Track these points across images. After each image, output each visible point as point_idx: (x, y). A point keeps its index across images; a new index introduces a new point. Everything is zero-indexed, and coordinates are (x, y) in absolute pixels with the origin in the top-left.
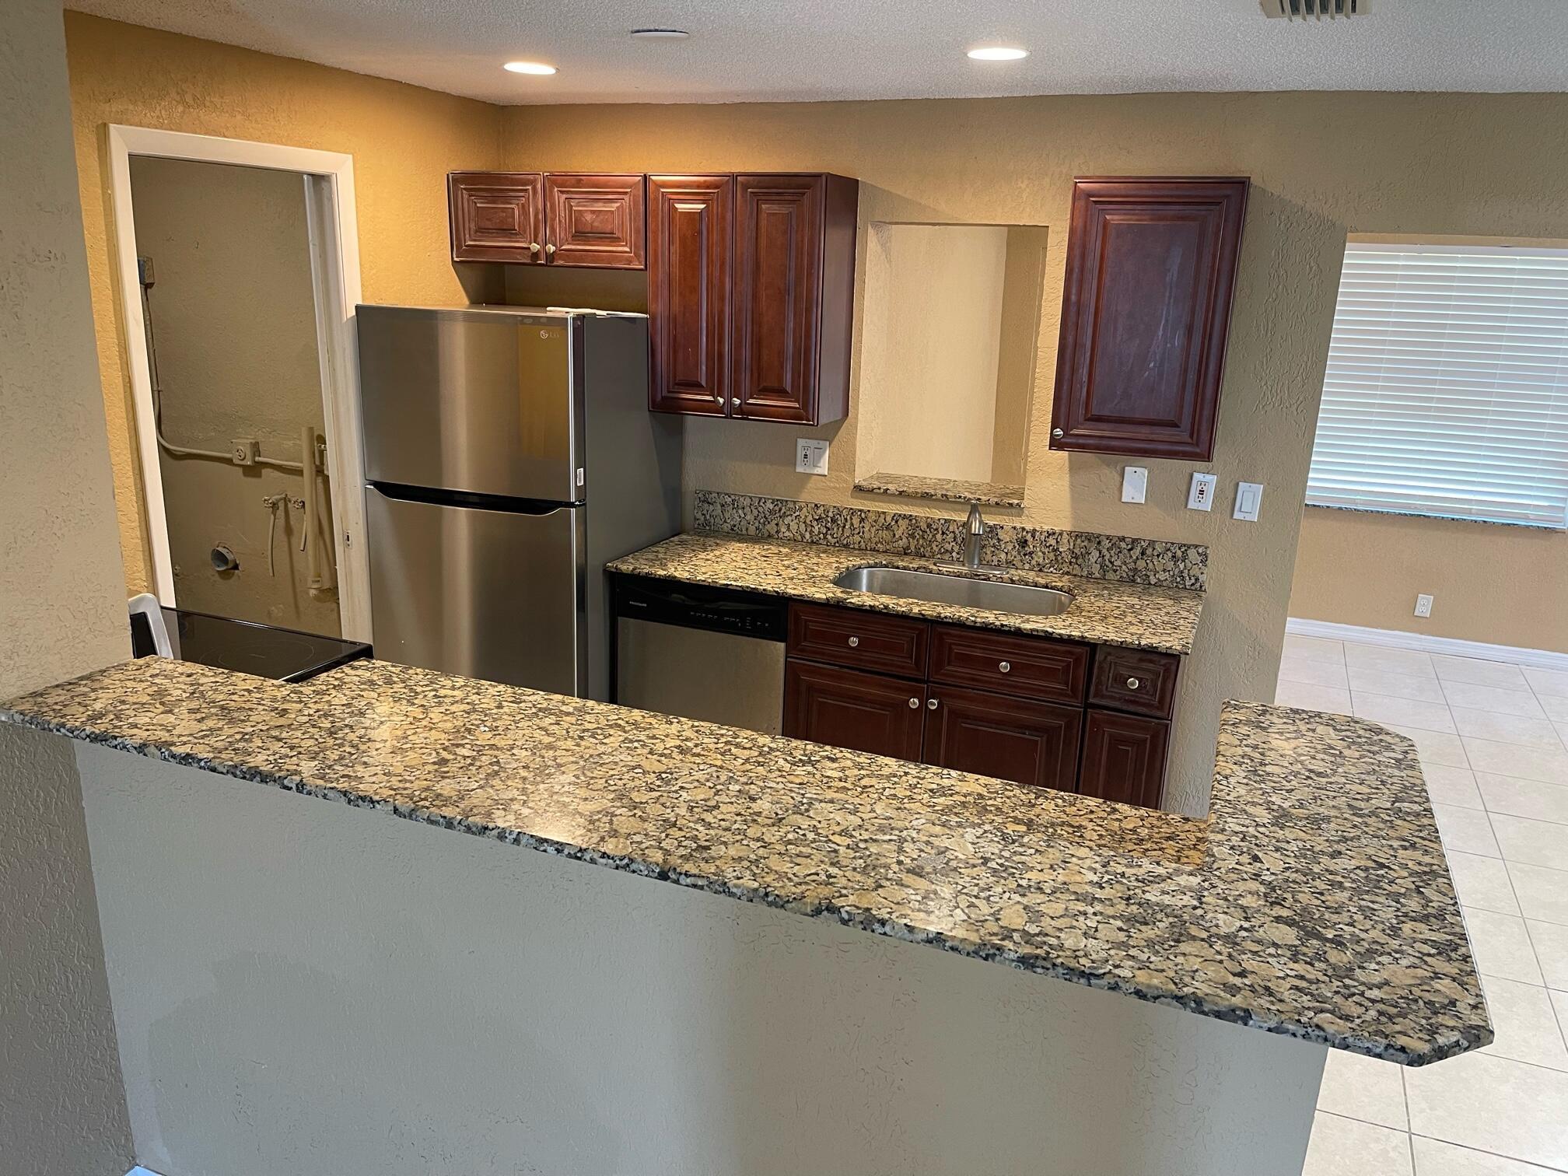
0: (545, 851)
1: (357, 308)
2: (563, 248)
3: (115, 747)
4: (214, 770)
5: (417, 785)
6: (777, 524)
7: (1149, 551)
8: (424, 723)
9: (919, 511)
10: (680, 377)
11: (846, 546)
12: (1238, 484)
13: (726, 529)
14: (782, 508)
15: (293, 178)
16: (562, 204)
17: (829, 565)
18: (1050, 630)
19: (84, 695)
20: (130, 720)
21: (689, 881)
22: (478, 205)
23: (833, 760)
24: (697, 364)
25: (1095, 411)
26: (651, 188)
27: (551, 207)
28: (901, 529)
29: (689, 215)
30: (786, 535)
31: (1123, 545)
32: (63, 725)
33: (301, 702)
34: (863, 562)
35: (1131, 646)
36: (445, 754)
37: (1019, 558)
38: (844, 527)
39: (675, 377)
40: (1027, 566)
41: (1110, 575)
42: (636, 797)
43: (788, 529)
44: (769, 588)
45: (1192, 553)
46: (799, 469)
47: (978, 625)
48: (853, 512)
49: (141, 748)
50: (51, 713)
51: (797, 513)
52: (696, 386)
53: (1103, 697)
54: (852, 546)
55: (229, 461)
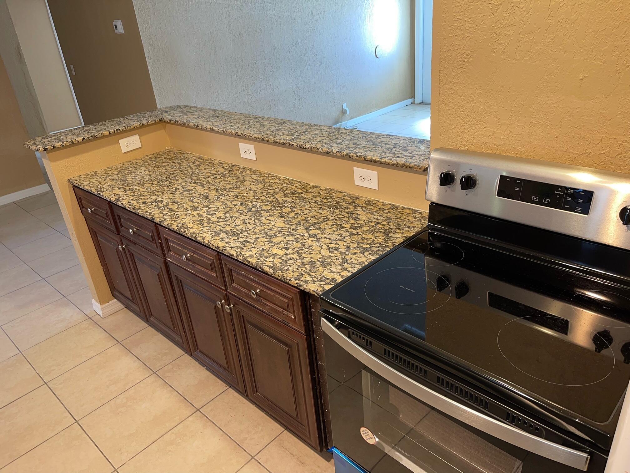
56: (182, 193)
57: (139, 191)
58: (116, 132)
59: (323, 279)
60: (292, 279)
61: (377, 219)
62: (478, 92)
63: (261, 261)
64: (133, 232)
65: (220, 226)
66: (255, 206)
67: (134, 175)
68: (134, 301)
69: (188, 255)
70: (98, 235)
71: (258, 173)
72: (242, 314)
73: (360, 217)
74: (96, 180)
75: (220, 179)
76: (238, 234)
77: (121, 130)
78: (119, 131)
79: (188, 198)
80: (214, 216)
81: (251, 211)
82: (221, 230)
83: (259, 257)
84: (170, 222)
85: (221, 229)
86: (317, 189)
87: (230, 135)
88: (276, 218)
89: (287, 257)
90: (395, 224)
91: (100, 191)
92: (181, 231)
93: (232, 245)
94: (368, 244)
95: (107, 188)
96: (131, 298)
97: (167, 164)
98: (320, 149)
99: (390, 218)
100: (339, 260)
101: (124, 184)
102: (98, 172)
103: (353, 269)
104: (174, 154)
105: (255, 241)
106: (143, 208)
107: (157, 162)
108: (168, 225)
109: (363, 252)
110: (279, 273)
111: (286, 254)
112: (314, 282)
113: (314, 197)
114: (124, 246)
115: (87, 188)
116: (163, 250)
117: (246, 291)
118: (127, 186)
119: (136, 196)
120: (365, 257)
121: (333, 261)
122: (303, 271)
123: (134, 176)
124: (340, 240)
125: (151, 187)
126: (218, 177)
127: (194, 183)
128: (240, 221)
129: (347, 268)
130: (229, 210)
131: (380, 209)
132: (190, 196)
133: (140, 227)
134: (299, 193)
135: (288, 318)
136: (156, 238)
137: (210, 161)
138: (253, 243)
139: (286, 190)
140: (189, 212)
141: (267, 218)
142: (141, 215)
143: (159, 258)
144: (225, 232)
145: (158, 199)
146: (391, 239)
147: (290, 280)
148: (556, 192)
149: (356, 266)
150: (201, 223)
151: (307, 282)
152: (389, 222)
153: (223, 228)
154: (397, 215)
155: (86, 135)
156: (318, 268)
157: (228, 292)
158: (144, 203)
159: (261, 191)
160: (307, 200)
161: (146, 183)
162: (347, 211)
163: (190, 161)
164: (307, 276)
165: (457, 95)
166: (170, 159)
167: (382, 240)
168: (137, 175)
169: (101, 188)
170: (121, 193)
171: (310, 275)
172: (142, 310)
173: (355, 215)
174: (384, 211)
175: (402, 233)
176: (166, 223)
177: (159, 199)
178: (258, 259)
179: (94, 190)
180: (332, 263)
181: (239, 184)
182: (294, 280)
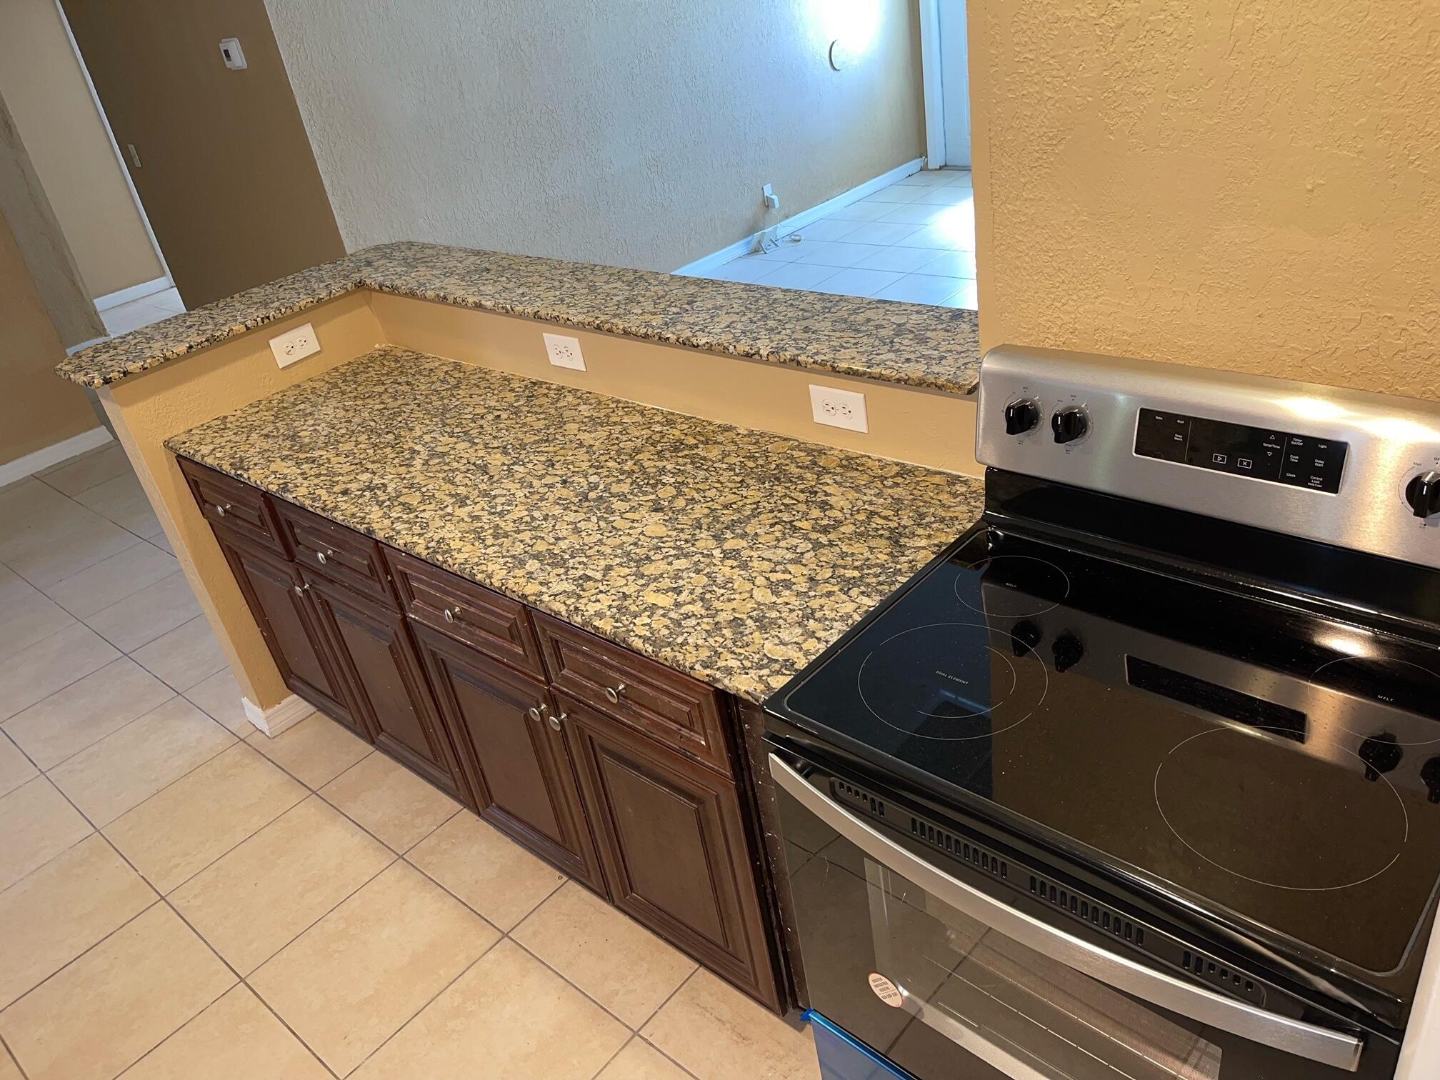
56: (426, 463)
57: (329, 463)
58: (260, 324)
59: (765, 661)
60: (697, 667)
61: (871, 503)
62: (1079, 219)
63: (625, 626)
64: (327, 557)
65: (522, 541)
66: (596, 486)
67: (312, 422)
68: (338, 700)
69: (457, 610)
70: (243, 560)
71: (593, 401)
72: (588, 732)
73: (832, 500)
74: (228, 439)
75: (509, 422)
76: (565, 561)
77: (272, 319)
78: (266, 321)
79: (441, 475)
80: (507, 517)
81: (587, 500)
82: (525, 552)
83: (617, 616)
84: (409, 539)
85: (527, 549)
86: (730, 433)
87: (522, 316)
88: (646, 515)
89: (680, 612)
90: (911, 515)
91: (242, 468)
92: (438, 560)
93: (556, 587)
94: (856, 568)
95: (256, 460)
96: (331, 694)
97: (383, 388)
98: (731, 348)
99: (898, 501)
100: (795, 613)
101: (293, 446)
102: (230, 419)
103: (828, 633)
104: (396, 361)
105: (604, 576)
106: (344, 506)
107: (359, 385)
108: (405, 546)
109: (846, 589)
110: (667, 652)
111: (678, 605)
112: (745, 670)
113: (726, 455)
114: (307, 586)
115: (209, 461)
116: (397, 597)
117: (595, 687)
118: (299, 451)
119: (324, 475)
120: (853, 601)
121: (783, 615)
122: (717, 645)
123: (313, 425)
124: (792, 561)
125: (355, 451)
126: (504, 416)
127: (452, 435)
128: (566, 527)
129: (814, 632)
130: (538, 500)
131: (875, 477)
132: (446, 468)
133: (339, 547)
134: (691, 447)
135: (691, 744)
136: (380, 572)
137: (480, 375)
138: (601, 581)
139: (659, 442)
140: (449, 510)
141: (625, 516)
142: (342, 523)
143: (389, 612)
144: (535, 557)
145: (374, 482)
146: (907, 553)
147: (692, 668)
148: (1265, 445)
149: (835, 624)
150: (479, 538)
151: (729, 671)
152: (898, 510)
153: (529, 546)
154: (915, 492)
155: (195, 339)
156: (750, 636)
157: (554, 687)
158: (345, 492)
159: (604, 447)
160: (710, 463)
161: (342, 440)
162: (803, 486)
163: (435, 379)
164: (729, 656)
165: (1033, 227)
166: (387, 374)
167: (886, 557)
168: (318, 422)
169: (242, 460)
170: (289, 471)
171: (735, 654)
172: (359, 720)
173: (820, 497)
174: (885, 482)
175: (929, 536)
176: (401, 542)
177: (377, 481)
178: (616, 622)
179: (226, 467)
180: (781, 622)
181: (551, 430)
182: (700, 668)
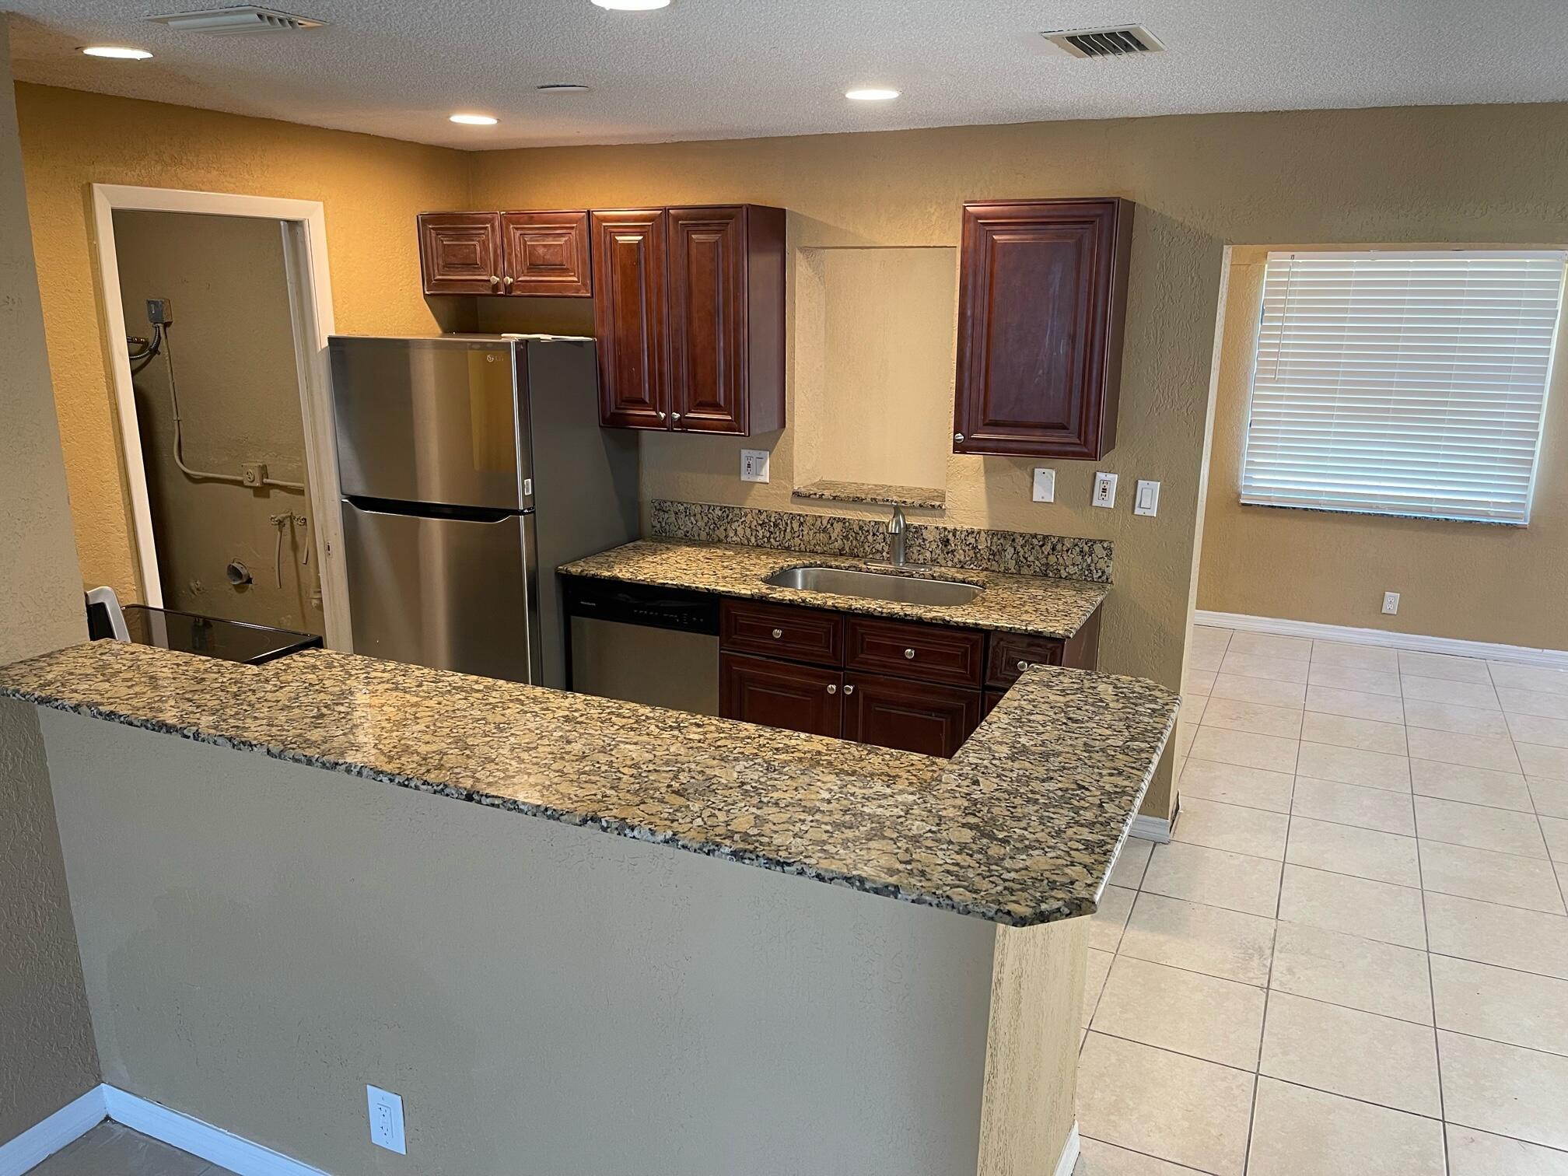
0: (381, 781)
1: (330, 339)
2: (520, 279)
3: (57, 707)
4: (131, 724)
5: (290, 734)
6: (725, 530)
7: (1059, 547)
8: (317, 687)
9: (851, 514)
10: (626, 395)
11: (788, 549)
12: (1137, 483)
13: (680, 535)
14: (729, 514)
15: (270, 225)
16: (517, 240)
17: (764, 565)
18: (947, 618)
19: (41, 668)
20: (73, 687)
21: (489, 801)
22: (445, 243)
23: (698, 726)
24: (640, 384)
25: (991, 417)
26: (594, 222)
27: (508, 242)
28: (836, 531)
29: (629, 246)
30: (733, 539)
31: (1035, 541)
32: (18, 691)
33: (219, 672)
34: (799, 562)
35: (1019, 632)
36: (324, 711)
37: (942, 556)
38: (785, 530)
39: (621, 393)
40: (950, 564)
41: (1025, 571)
42: (470, 741)
43: (736, 534)
44: (701, 586)
45: (1098, 547)
46: (744, 478)
47: (884, 615)
48: (792, 517)
49: (76, 708)
50: (11, 682)
51: (743, 519)
52: (640, 403)
53: (998, 679)
54: (793, 549)
55: (240, 483)
